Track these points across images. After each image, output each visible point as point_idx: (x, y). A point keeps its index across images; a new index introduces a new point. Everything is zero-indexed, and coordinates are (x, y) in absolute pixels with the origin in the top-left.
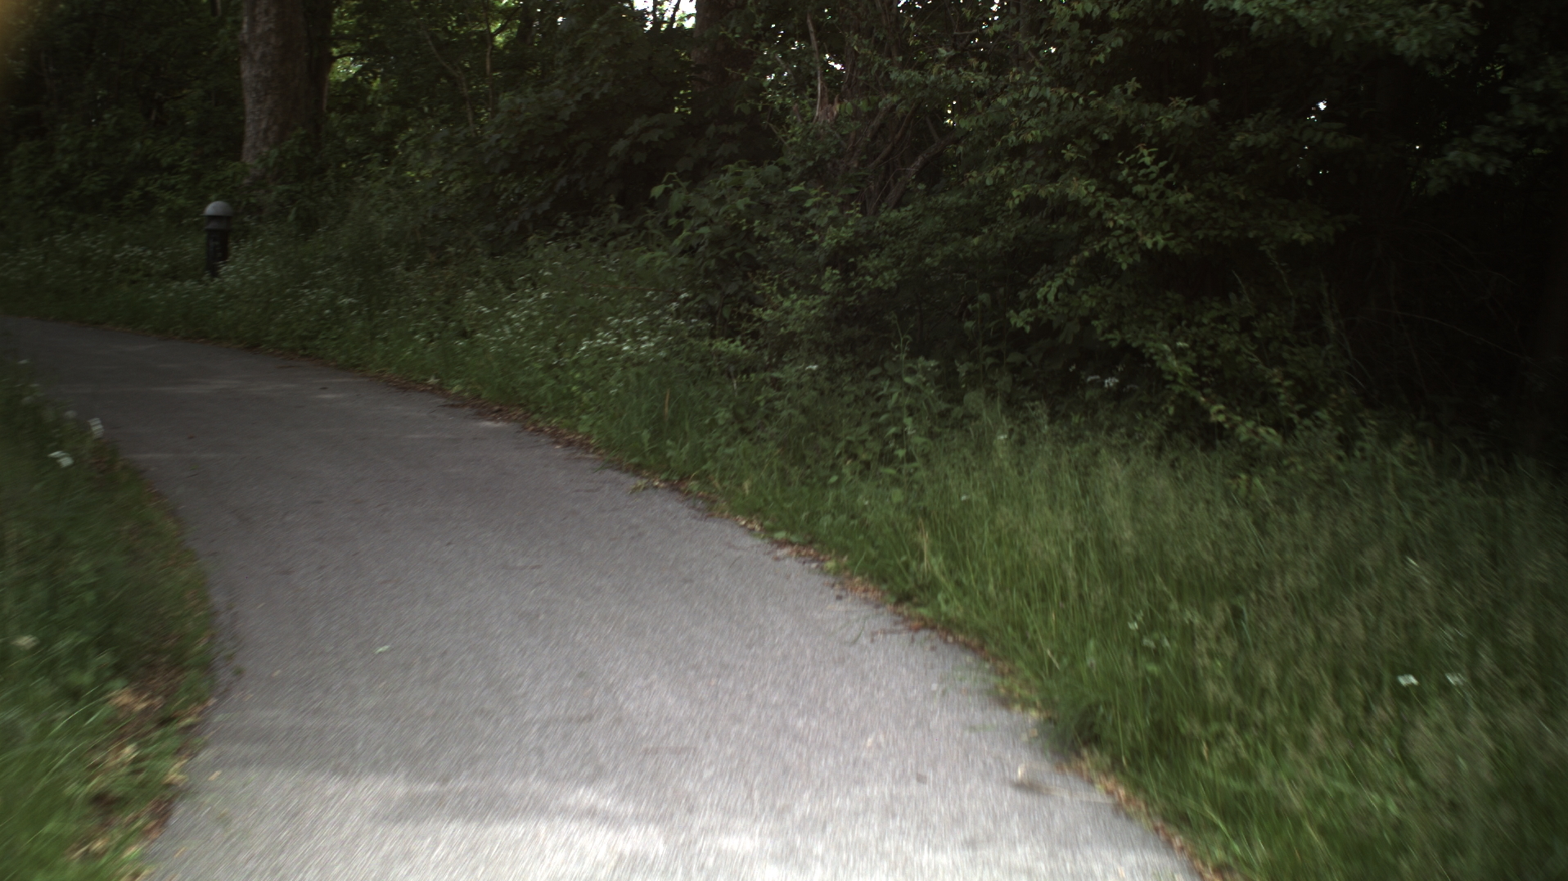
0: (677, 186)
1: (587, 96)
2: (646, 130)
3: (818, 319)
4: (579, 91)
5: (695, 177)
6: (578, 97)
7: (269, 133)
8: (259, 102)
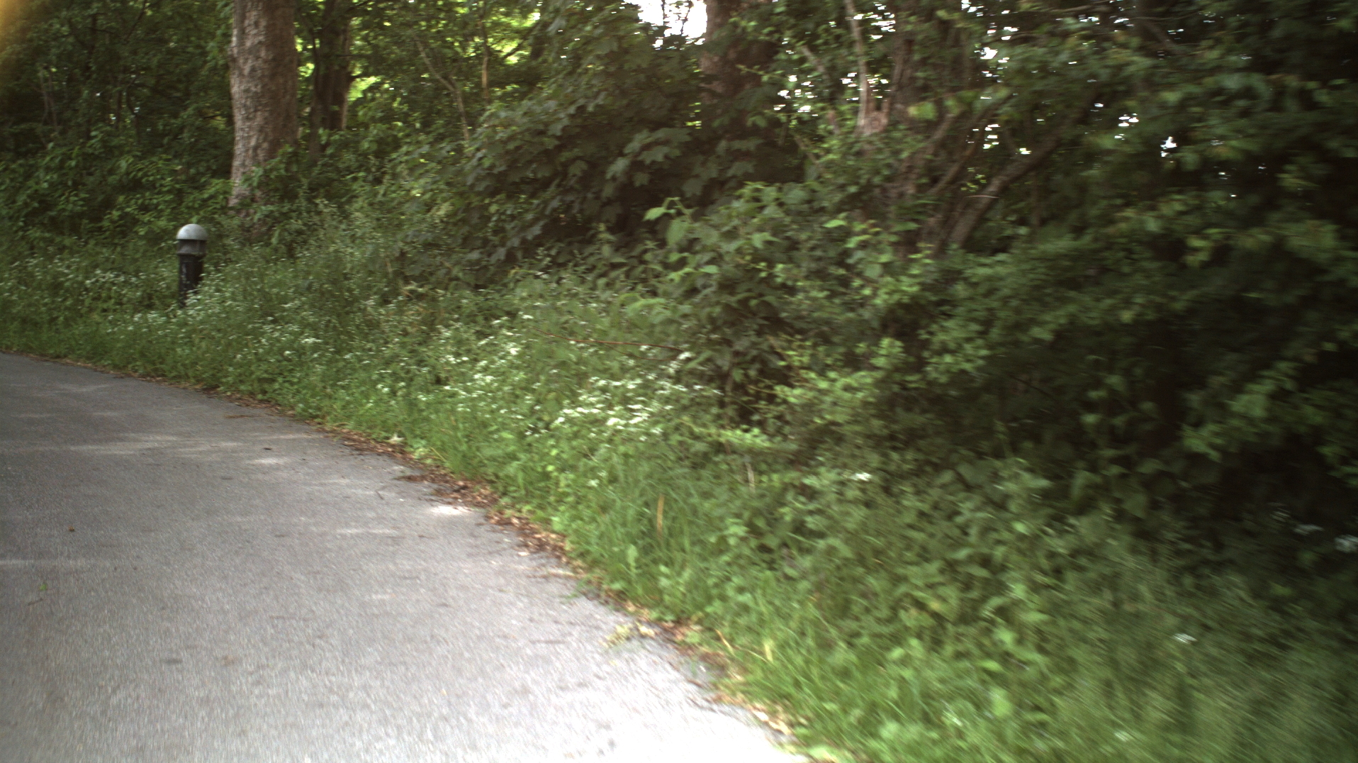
0: (679, 214)
1: (582, 109)
2: (646, 147)
3: (865, 404)
4: (573, 103)
5: (702, 204)
6: (572, 110)
7: (259, 151)
8: (248, 119)
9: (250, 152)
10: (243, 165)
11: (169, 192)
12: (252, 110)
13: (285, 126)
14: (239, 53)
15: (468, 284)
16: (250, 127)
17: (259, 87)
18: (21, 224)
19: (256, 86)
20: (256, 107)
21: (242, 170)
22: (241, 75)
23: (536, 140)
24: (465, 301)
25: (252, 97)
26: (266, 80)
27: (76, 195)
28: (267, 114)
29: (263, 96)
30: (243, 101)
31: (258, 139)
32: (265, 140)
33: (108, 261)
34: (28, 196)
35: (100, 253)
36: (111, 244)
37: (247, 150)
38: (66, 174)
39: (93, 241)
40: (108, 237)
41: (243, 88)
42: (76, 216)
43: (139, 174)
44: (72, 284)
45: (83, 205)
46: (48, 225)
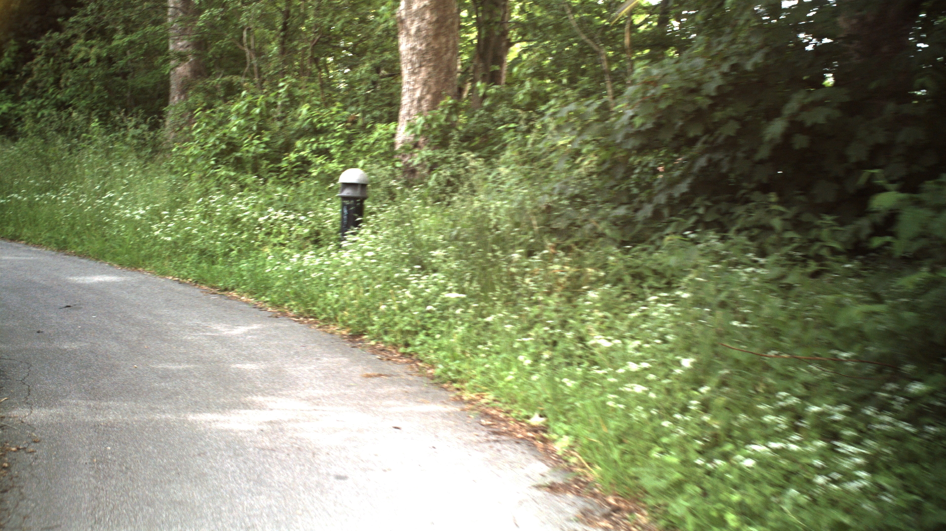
1: (735, 67)
7: (423, 102)
8: (413, 73)
9: (415, 103)
10: (409, 114)
11: (341, 137)
12: (417, 65)
13: (446, 80)
14: (406, 15)
15: (614, 240)
16: (415, 81)
17: (424, 45)
18: (213, 162)
19: (421, 44)
20: (420, 62)
21: (407, 118)
22: (408, 34)
23: (688, 98)
24: (612, 258)
25: (417, 54)
26: (430, 39)
27: (259, 139)
28: (430, 69)
29: (426, 53)
30: (409, 57)
31: (422, 91)
32: (428, 93)
33: (281, 199)
34: (218, 139)
35: (276, 192)
36: (287, 183)
37: (413, 101)
38: (252, 119)
39: (271, 181)
40: (284, 177)
41: (409, 46)
42: (257, 158)
43: (315, 120)
44: (248, 220)
45: (265, 148)
46: (233, 164)
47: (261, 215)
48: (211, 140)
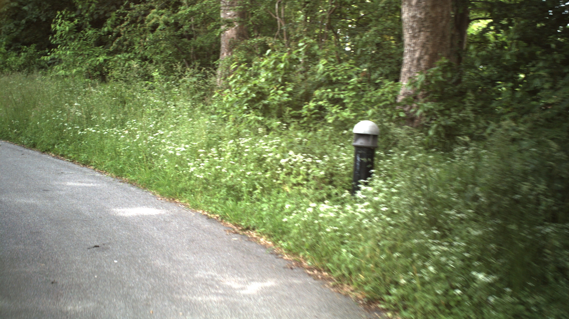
7: (421, 62)
8: (413, 37)
9: (415, 62)
10: (409, 71)
11: (353, 89)
12: (417, 31)
13: (441, 44)
16: (415, 43)
17: (423, 14)
18: (245, 108)
19: (421, 13)
20: (420, 28)
21: (408, 75)
22: (409, 5)
25: (417, 21)
26: (428, 9)
27: (283, 89)
28: (428, 34)
29: (426, 21)
30: (411, 24)
31: (421, 53)
32: (426, 54)
33: (301, 143)
34: (249, 89)
35: (297, 136)
36: (306, 128)
37: (413, 60)
38: (279, 73)
39: (293, 126)
40: (304, 123)
41: (411, 14)
42: (281, 105)
43: (332, 74)
44: (271, 161)
45: (288, 97)
46: (261, 110)
47: (284, 157)
48: (244, 90)
